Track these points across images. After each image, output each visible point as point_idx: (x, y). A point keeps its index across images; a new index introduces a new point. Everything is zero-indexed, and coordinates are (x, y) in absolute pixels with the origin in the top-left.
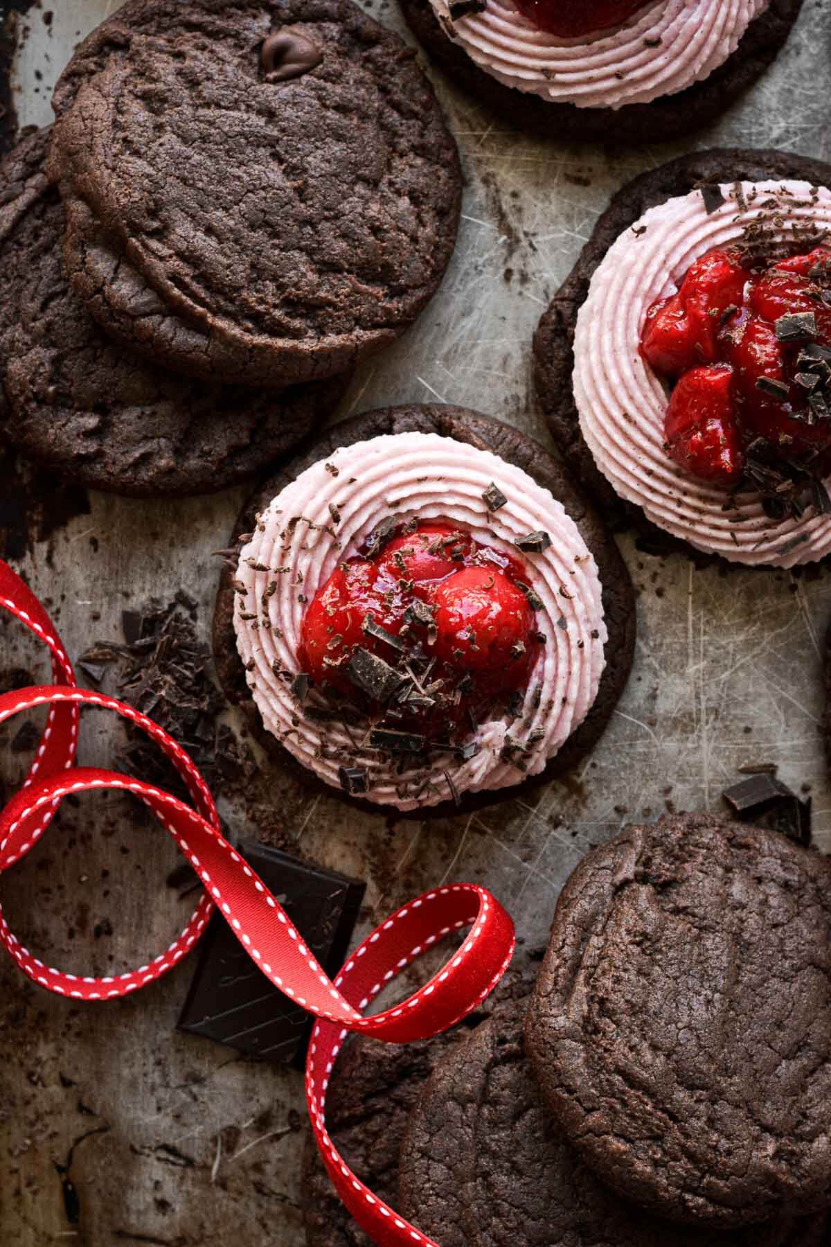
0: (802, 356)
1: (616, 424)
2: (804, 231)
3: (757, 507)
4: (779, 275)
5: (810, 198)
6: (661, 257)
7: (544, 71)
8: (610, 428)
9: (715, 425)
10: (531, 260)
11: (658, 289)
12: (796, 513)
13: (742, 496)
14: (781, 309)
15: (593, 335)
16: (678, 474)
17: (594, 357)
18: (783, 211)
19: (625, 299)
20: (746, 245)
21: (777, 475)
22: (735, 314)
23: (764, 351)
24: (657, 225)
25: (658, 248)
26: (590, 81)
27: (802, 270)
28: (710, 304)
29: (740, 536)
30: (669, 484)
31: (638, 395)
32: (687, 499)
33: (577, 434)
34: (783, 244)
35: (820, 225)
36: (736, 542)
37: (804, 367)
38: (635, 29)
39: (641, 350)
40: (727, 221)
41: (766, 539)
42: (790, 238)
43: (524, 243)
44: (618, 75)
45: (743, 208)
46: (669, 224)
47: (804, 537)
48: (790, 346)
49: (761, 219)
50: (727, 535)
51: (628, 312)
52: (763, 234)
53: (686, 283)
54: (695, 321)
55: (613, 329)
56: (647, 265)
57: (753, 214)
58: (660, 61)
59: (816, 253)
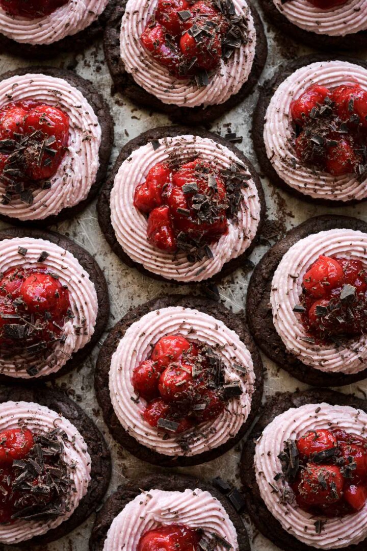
0: (194, 198)
1: (128, 233)
2: (192, 153)
3: (185, 259)
4: (183, 170)
5: (193, 141)
6: (138, 168)
8: (126, 235)
9: (164, 229)
11: (139, 180)
12: (199, 259)
13: (179, 255)
14: (184, 182)
15: (116, 201)
16: (154, 250)
17: (117, 209)
18: (183, 146)
19: (126, 186)
20: (170, 161)
21: (190, 246)
22: (167, 186)
23: (179, 198)
24: (136, 157)
25: (137, 166)
27: (193, 167)
28: (158, 183)
29: (180, 271)
30: (151, 254)
31: (135, 221)
32: (158, 259)
33: (116, 239)
34: (184, 159)
35: (197, 150)
36: (179, 273)
37: (195, 202)
39: (135, 204)
40: (162, 152)
41: (190, 271)
42: (187, 156)
45: (167, 146)
46: (141, 156)
47: (204, 268)
48: (189, 194)
49: (175, 150)
50: (175, 271)
51: (128, 191)
52: (176, 156)
53: (149, 178)
54: (152, 191)
55: (123, 197)
56: (133, 172)
57: (171, 149)
59: (196, 160)
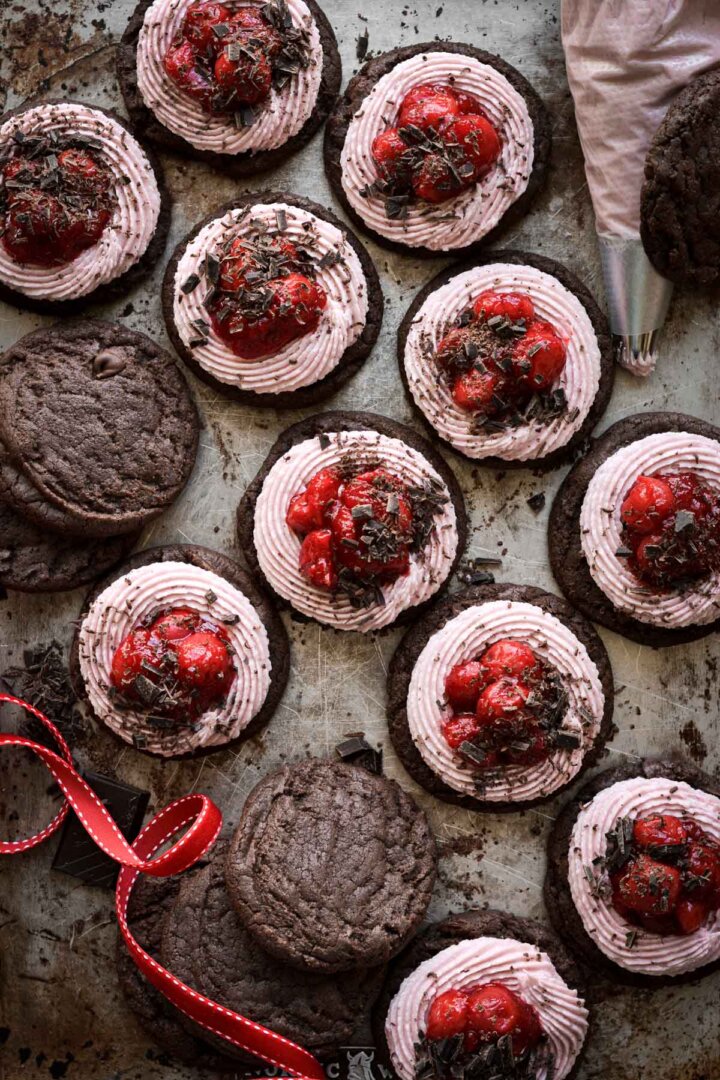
0: (365, 527)
2: (373, 458)
3: (347, 602)
4: (357, 482)
5: (375, 441)
6: (297, 473)
7: (239, 376)
8: (272, 561)
9: (322, 561)
10: (237, 468)
11: (296, 489)
12: (366, 606)
13: (340, 596)
14: (355, 503)
15: (263, 512)
16: (307, 584)
17: (263, 524)
18: (361, 448)
19: (279, 494)
20: (342, 466)
21: (354, 586)
22: (333, 504)
23: (347, 524)
24: (296, 456)
25: (296, 468)
26: (262, 381)
27: (370, 481)
28: (320, 499)
29: (339, 616)
30: (303, 589)
31: (286, 544)
32: (311, 597)
33: (257, 563)
34: (361, 465)
35: (380, 456)
36: (337, 619)
37: (366, 533)
38: (284, 355)
39: (287, 520)
40: (332, 454)
41: (352, 618)
42: (365, 462)
43: (234, 459)
44: (276, 378)
45: (340, 446)
46: (302, 455)
47: (371, 617)
48: (359, 521)
49: (349, 453)
50: (332, 615)
51: (281, 501)
52: (350, 461)
53: (310, 485)
54: (312, 508)
55: (273, 509)
56: (290, 477)
57: (345, 450)
58: (297, 371)
59: (377, 471)
